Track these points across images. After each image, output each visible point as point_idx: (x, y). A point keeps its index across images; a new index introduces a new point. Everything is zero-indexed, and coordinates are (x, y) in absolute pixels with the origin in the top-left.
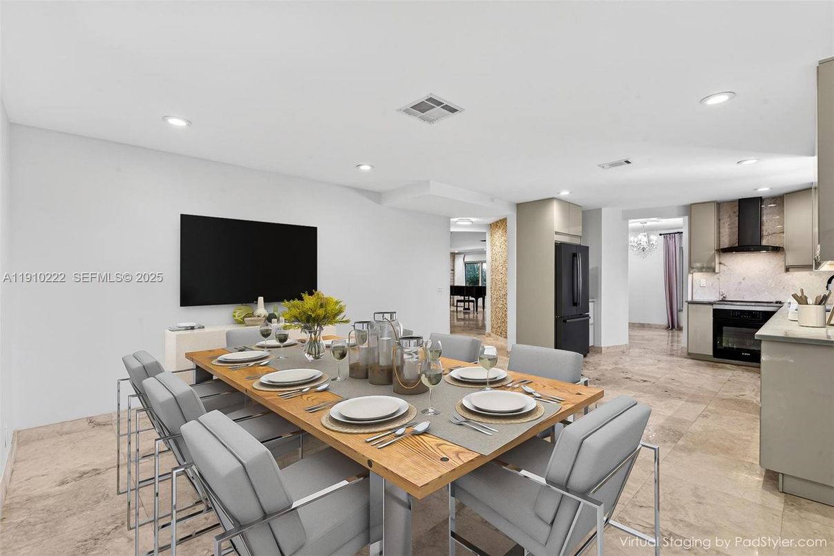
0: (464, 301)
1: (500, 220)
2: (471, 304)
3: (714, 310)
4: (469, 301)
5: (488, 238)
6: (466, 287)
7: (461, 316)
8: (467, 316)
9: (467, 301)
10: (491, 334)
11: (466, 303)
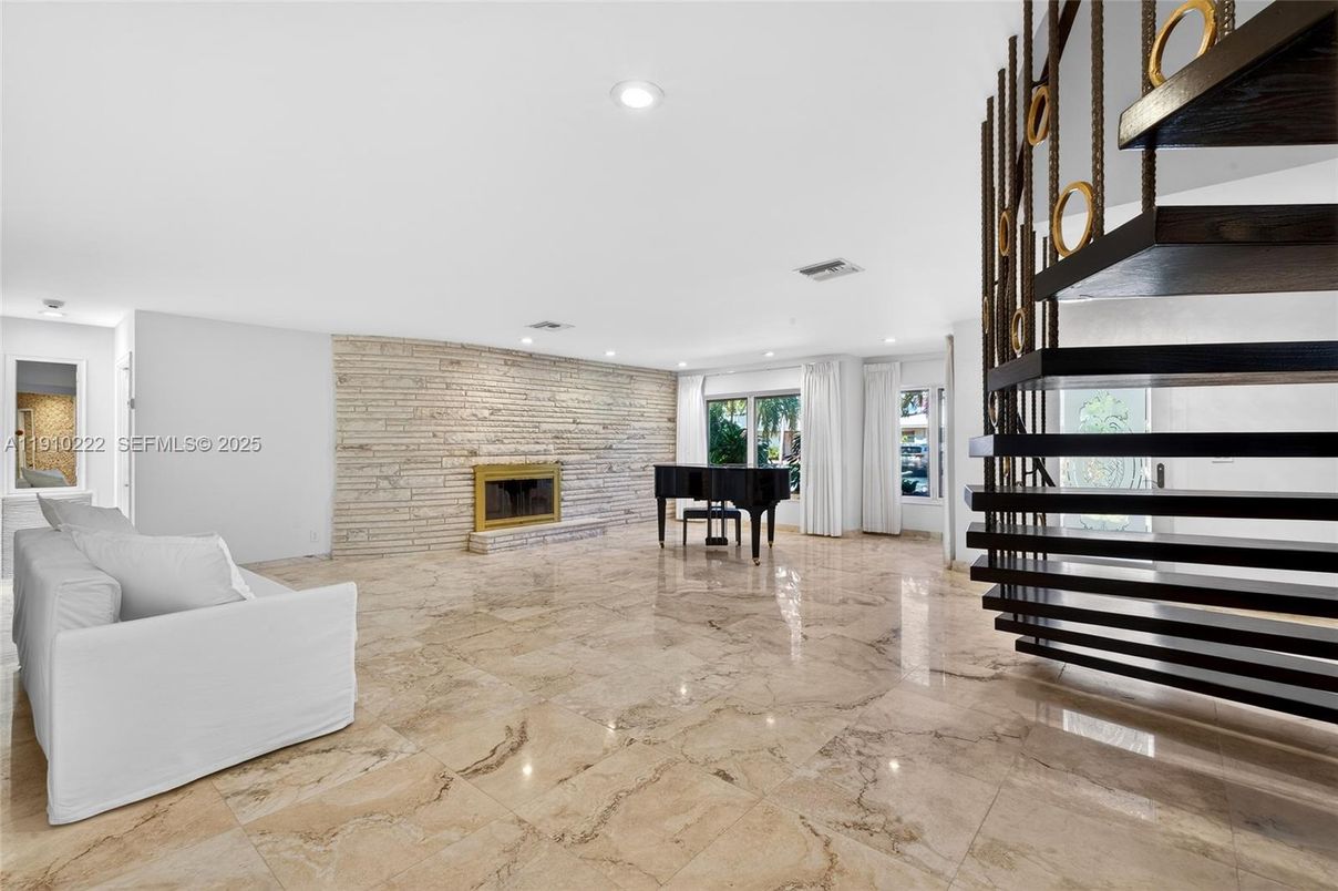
0: (707, 514)
4: (724, 515)
6: (709, 471)
8: (718, 563)
9: (716, 515)
11: (713, 520)
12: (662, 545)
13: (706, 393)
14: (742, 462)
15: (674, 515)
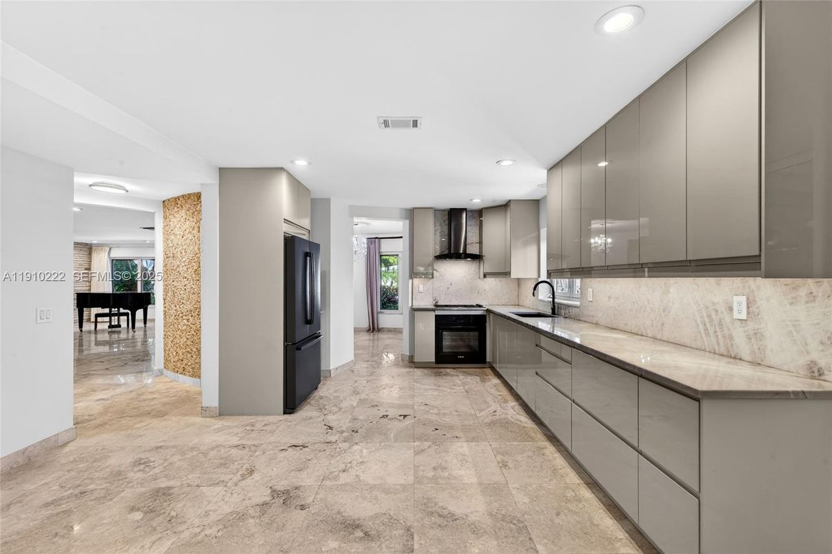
0: (110, 315)
1: (183, 196)
2: (123, 318)
3: (436, 316)
4: (119, 315)
5: (159, 223)
6: (113, 294)
7: (106, 337)
8: (115, 336)
9: (115, 315)
10: (165, 371)
11: (113, 318)
12: (81, 331)
13: (111, 256)
14: (135, 290)
15: (89, 320)
